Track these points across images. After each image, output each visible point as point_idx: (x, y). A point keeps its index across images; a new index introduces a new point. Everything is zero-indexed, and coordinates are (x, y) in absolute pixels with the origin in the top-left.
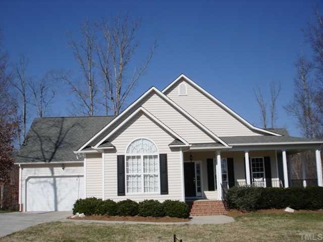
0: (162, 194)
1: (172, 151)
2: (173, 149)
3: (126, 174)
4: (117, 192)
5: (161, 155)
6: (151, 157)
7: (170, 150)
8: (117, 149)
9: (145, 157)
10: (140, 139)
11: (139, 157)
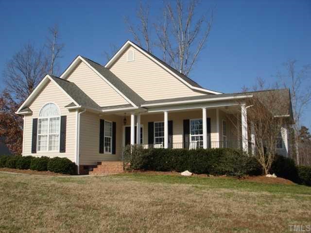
0: (60, 152)
1: (70, 112)
2: (71, 110)
3: (38, 135)
4: (31, 150)
5: (62, 117)
6: (55, 119)
7: (68, 112)
8: (33, 113)
9: (51, 119)
10: (48, 104)
11: (47, 119)
